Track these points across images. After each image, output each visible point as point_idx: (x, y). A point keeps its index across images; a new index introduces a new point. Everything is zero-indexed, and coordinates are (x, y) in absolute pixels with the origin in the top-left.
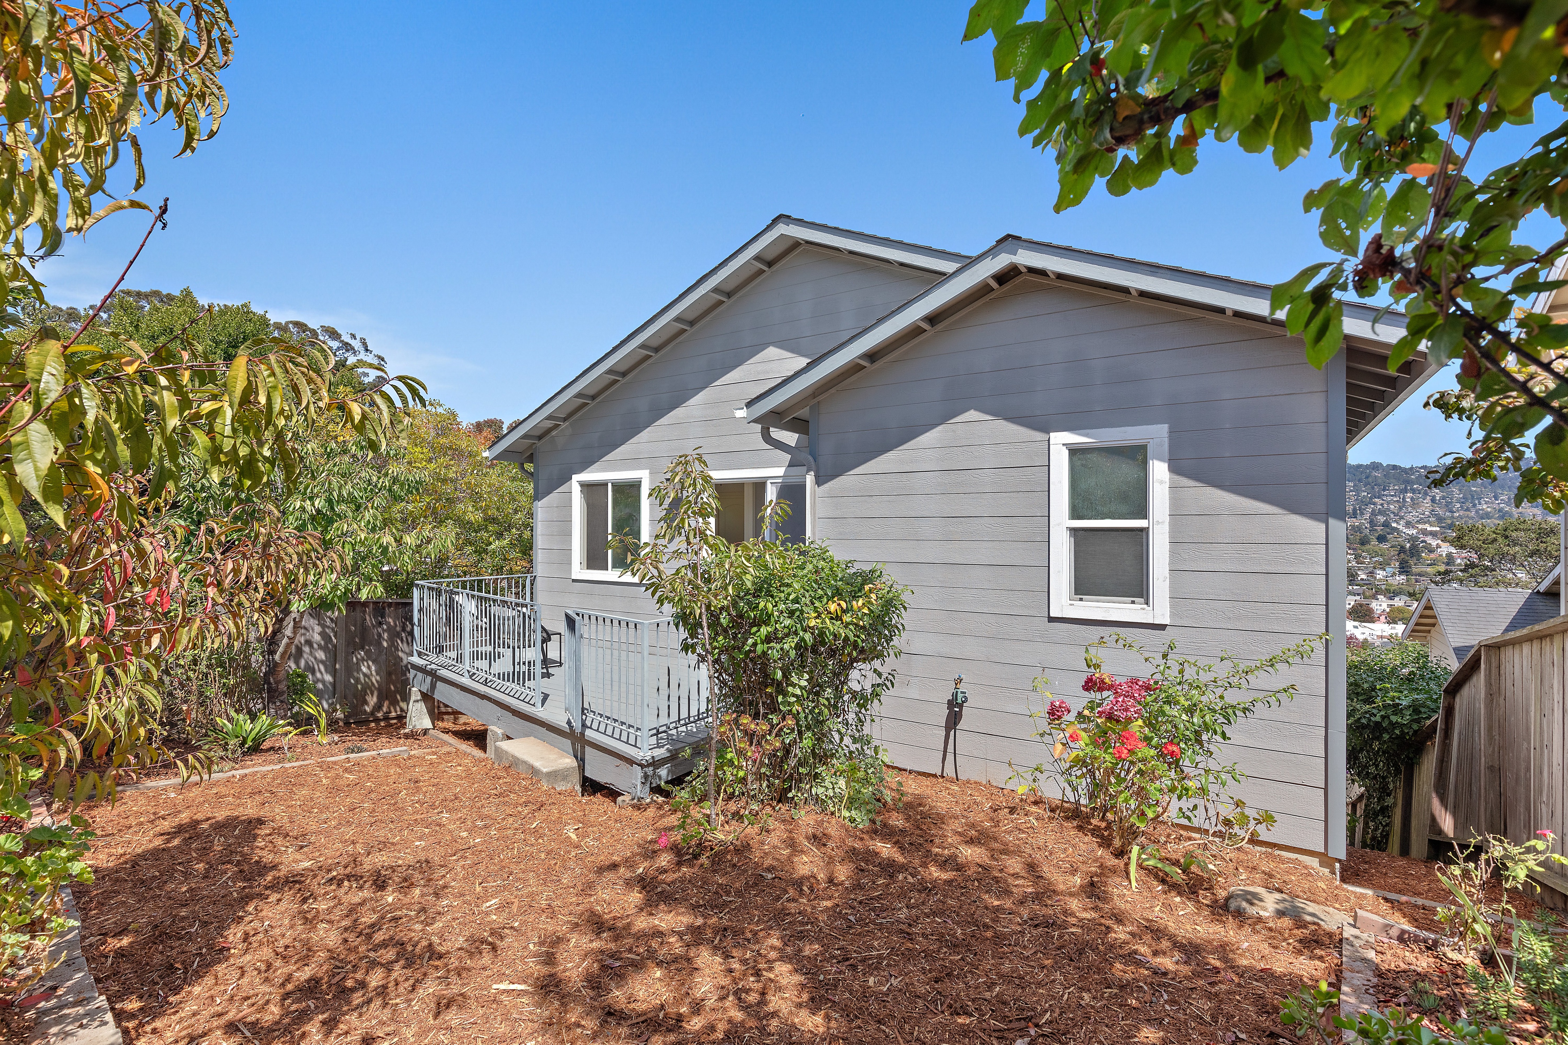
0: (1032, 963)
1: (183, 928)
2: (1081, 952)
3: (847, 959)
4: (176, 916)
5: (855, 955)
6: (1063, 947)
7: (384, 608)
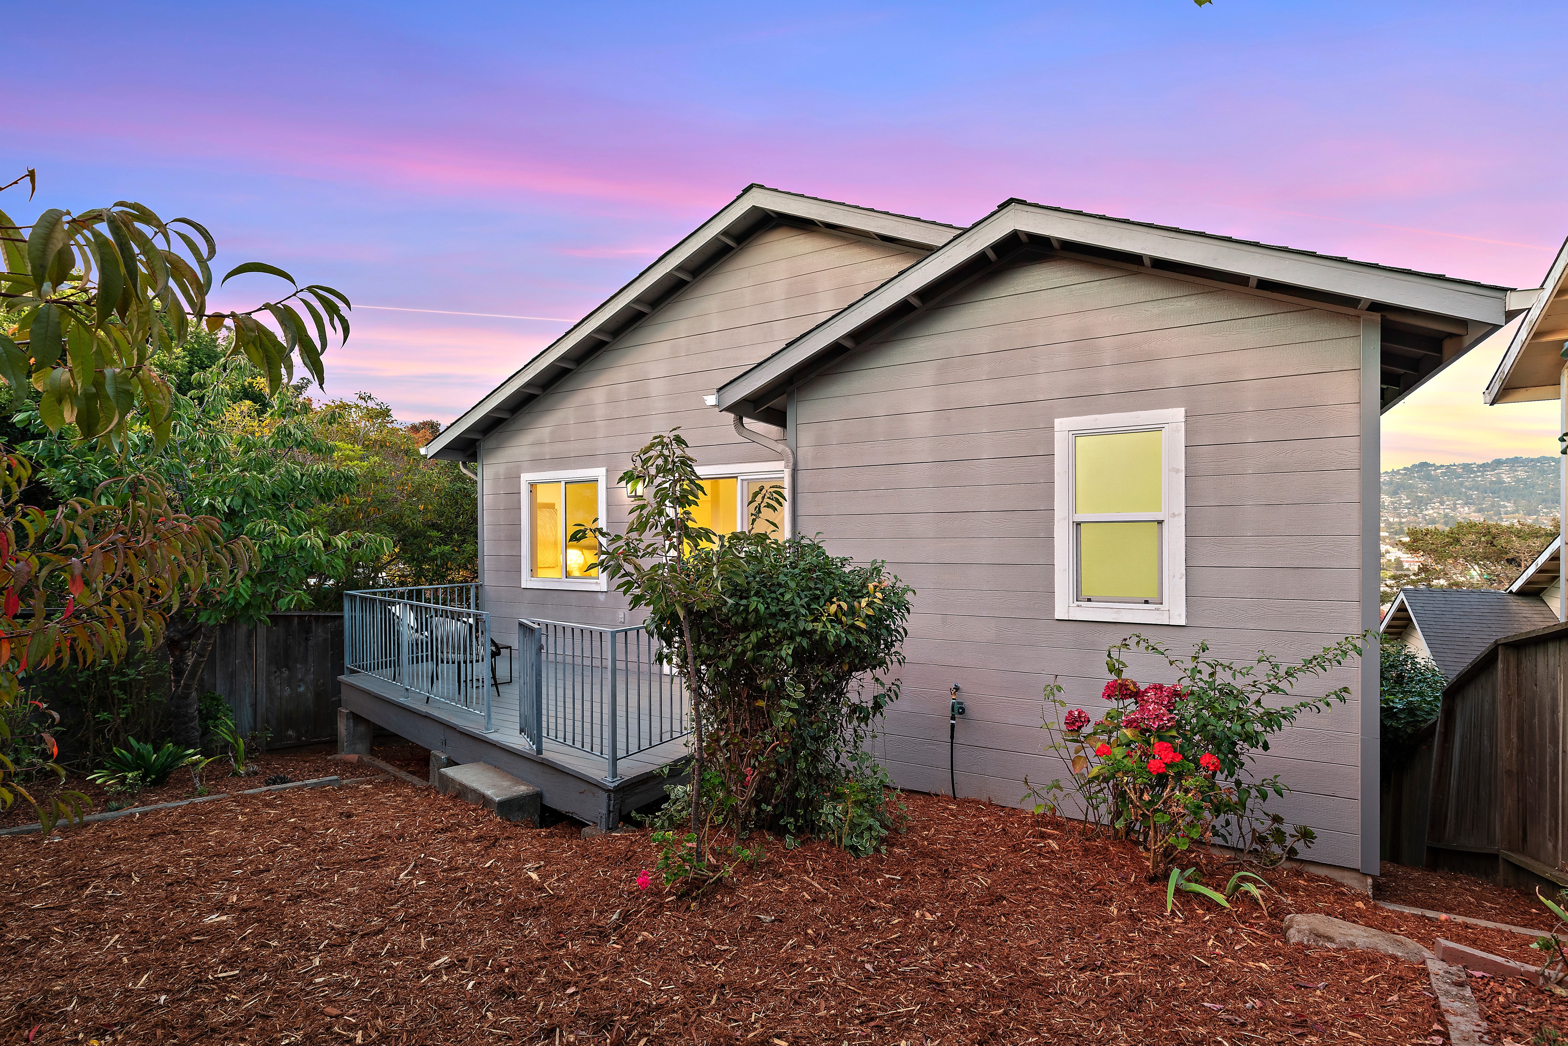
0: (1086, 1016)
1: (57, 1007)
2: (1140, 1000)
3: (872, 1019)
4: (47, 991)
5: (880, 1014)
6: (1118, 994)
7: (310, 623)
